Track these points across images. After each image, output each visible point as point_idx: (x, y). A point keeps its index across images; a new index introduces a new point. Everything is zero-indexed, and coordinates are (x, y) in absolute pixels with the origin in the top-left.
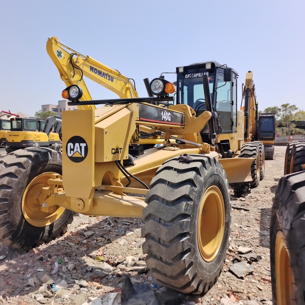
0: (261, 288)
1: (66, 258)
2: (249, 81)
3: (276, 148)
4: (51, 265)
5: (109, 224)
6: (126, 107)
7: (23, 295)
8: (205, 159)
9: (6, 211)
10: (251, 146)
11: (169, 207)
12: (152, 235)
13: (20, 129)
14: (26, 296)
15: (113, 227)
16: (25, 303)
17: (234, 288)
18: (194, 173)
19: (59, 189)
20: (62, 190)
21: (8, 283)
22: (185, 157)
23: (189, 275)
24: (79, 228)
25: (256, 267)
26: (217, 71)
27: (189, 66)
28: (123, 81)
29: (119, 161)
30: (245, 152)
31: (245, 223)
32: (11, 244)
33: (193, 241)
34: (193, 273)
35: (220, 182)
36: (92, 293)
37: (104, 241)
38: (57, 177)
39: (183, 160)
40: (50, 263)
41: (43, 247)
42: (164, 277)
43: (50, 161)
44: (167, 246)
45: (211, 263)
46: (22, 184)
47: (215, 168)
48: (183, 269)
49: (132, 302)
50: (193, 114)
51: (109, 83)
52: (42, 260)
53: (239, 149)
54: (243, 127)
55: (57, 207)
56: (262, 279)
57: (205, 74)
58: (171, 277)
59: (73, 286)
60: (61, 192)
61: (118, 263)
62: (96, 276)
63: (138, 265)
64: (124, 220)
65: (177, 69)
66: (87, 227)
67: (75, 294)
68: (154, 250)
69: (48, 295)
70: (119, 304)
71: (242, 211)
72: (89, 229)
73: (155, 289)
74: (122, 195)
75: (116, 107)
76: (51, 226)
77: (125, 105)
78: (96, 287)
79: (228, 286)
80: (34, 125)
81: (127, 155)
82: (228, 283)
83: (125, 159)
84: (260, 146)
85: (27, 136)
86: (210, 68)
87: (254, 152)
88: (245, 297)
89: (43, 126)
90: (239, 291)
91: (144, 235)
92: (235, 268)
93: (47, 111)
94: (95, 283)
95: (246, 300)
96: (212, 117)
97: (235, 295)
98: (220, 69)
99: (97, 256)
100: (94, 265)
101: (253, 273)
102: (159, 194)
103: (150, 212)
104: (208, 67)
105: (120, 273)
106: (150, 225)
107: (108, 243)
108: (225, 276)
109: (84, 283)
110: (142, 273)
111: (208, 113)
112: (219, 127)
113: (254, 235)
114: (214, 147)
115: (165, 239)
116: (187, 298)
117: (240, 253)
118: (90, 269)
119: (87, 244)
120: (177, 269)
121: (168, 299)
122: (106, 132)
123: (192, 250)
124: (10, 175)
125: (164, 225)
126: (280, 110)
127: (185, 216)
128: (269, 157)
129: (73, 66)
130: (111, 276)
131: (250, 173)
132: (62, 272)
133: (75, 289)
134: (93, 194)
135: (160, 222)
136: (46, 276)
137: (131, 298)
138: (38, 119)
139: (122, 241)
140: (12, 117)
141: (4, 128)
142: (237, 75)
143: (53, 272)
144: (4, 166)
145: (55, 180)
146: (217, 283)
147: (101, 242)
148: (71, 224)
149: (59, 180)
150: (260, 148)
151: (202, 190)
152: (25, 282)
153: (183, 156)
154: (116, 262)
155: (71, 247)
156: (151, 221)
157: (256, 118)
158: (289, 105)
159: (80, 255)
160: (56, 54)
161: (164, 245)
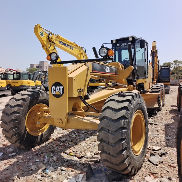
0: (169, 171)
1: (51, 154)
2: (154, 47)
3: (171, 87)
4: (43, 158)
5: (75, 134)
6: (85, 64)
7: (29, 176)
8: (134, 94)
9: (17, 127)
10: (157, 86)
11: (114, 123)
12: (104, 140)
13: (18, 79)
14: (31, 176)
15: (77, 135)
16: (30, 180)
17: (152, 171)
18: (128, 103)
19: (46, 114)
20: (48, 114)
21: (19, 168)
22: (122, 93)
23: (127, 163)
24: (58, 136)
25: (164, 159)
26: (136, 41)
27: (119, 39)
28: (79, 49)
29: (82, 97)
30: (153, 90)
31: (156, 132)
32: (20, 146)
33: (128, 143)
34: (129, 162)
35: (143, 108)
36: (68, 174)
37: (73, 144)
38: (45, 106)
39: (121, 95)
40: (42, 157)
41: (37, 147)
42: (112, 165)
43: (40, 97)
44: (113, 146)
45: (138, 156)
46: (25, 111)
47: (140, 100)
48: (123, 159)
49: (93, 179)
50: (122, 68)
51: (71, 50)
52: (38, 155)
53: (150, 88)
54: (151, 75)
55: (45, 124)
56: (169, 165)
57: (128, 43)
58: (116, 164)
59: (57, 170)
60: (47, 115)
61: (82, 157)
62: (70, 164)
63: (94, 158)
64: (83, 131)
65: (112, 41)
66: (62, 136)
67: (59, 175)
68: (105, 148)
69: (44, 175)
70: (85, 180)
71: (153, 125)
72: (63, 137)
73: (106, 172)
74: (84, 116)
75: (79, 65)
76: (42, 135)
77: (84, 63)
78: (70, 171)
79: (149, 170)
80: (26, 76)
81: (86, 93)
82: (149, 168)
83: (85, 95)
84: (162, 86)
85: (23, 83)
86: (132, 40)
87: (159, 89)
88: (159, 176)
89: (32, 77)
90: (155, 173)
91: (99, 140)
92: (152, 159)
93: (33, 68)
94: (70, 169)
95: (160, 178)
96: (134, 69)
97: (153, 175)
98: (137, 40)
99: (69, 152)
100: (68, 158)
101: (163, 162)
102: (107, 115)
103: (103, 126)
104: (131, 39)
105: (84, 162)
106: (103, 134)
107: (75, 145)
108: (146, 164)
109: (63, 168)
110: (97, 162)
111: (131, 67)
112: (138, 75)
113: (162, 139)
114: (135, 87)
115: (112, 142)
116: (125, 177)
117: (154, 150)
118: (66, 160)
119: (63, 145)
120: (119, 160)
121: (113, 177)
122: (74, 80)
123: (128, 148)
124: (18, 105)
125: (111, 134)
126: (172, 64)
127: (123, 128)
128: (167, 92)
129: (50, 41)
130: (78, 164)
131: (157, 102)
132: (50, 162)
133: (59, 172)
134: (67, 116)
135: (108, 132)
136: (41, 164)
137: (92, 177)
138: (28, 73)
139: (83, 144)
140: (14, 72)
141: (9, 78)
142: (148, 44)
143: (45, 162)
144: (15, 101)
145: (44, 108)
146: (142, 168)
147: (71, 144)
148: (53, 134)
149: (46, 108)
150: (162, 87)
151: (133, 113)
152: (29, 168)
153: (120, 93)
154: (81, 156)
155: (54, 147)
156: (103, 131)
157: (158, 69)
158: (178, 61)
159: (59, 152)
160: (40, 34)
161: (111, 145)
